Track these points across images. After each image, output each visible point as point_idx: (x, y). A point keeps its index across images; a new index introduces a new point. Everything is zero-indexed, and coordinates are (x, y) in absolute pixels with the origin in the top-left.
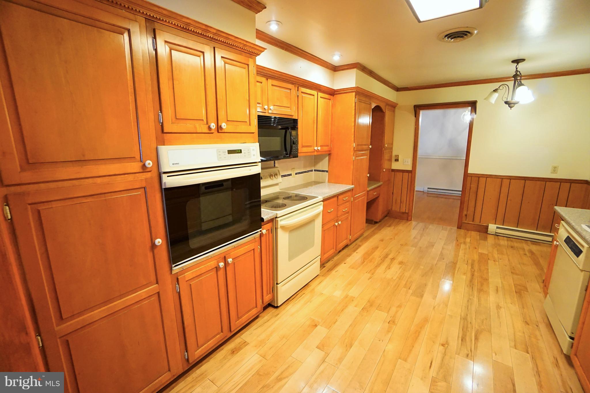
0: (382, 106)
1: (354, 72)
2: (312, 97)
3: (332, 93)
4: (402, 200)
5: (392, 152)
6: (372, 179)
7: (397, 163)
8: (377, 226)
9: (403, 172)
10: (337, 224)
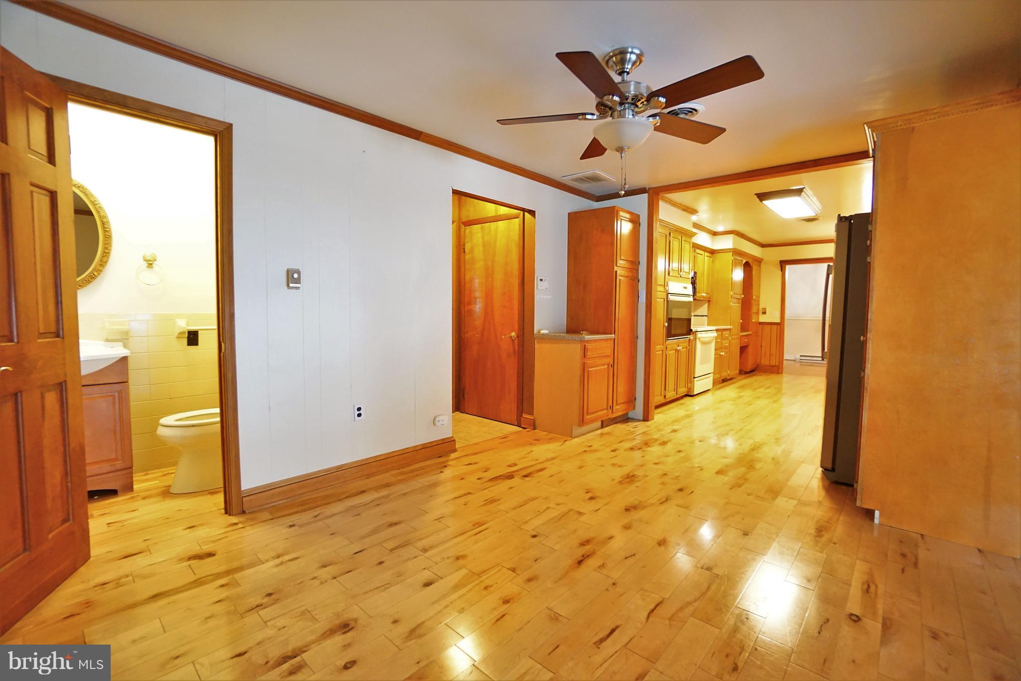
0: (750, 261)
1: (731, 237)
2: (701, 256)
3: (712, 252)
4: (771, 353)
5: (759, 305)
6: (743, 328)
7: (764, 316)
8: (747, 375)
9: (771, 325)
10: (722, 353)
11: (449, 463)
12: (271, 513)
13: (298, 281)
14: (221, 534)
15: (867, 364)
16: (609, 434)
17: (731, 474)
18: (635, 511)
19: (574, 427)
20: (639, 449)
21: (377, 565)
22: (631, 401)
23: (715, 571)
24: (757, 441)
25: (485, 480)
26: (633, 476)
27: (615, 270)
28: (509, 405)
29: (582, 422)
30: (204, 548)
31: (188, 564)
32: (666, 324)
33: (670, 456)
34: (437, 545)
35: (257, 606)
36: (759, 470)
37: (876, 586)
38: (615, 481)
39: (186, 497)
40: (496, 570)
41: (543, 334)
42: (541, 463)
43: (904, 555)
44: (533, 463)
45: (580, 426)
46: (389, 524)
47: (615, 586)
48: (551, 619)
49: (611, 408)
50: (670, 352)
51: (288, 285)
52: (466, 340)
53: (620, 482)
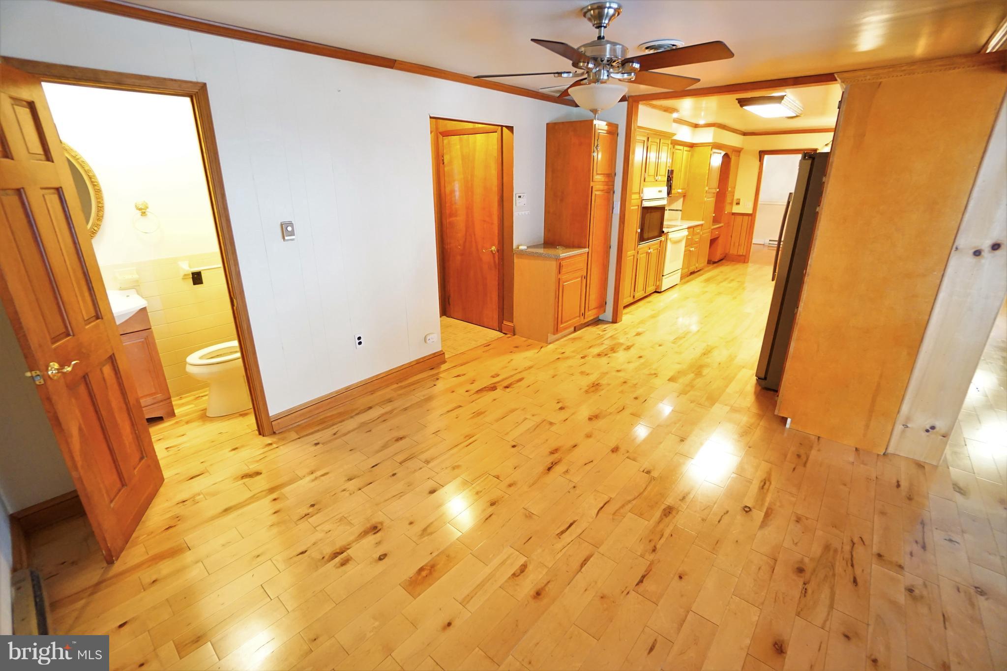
0: (731, 152)
1: (712, 129)
2: (680, 151)
3: (692, 146)
4: (740, 243)
5: (733, 196)
6: (716, 220)
7: (738, 206)
8: (715, 265)
9: (743, 216)
10: (691, 249)
11: (441, 375)
12: (297, 432)
13: (292, 233)
14: (261, 454)
15: (800, 303)
16: (580, 338)
17: (681, 380)
18: (596, 420)
19: (549, 335)
20: (606, 355)
21: (391, 476)
22: (602, 305)
23: (652, 474)
24: (709, 344)
25: (472, 392)
26: (597, 385)
27: (591, 185)
28: (491, 311)
29: (556, 330)
30: (251, 467)
31: (243, 482)
32: (639, 231)
33: (632, 362)
34: (437, 457)
35: (306, 515)
36: (705, 376)
37: (770, 483)
38: (583, 390)
39: (222, 420)
40: (484, 478)
41: (522, 250)
42: (520, 372)
43: (799, 456)
44: (512, 373)
45: (554, 334)
46: (395, 439)
47: (575, 489)
48: (526, 516)
49: (584, 315)
50: (641, 256)
51: (284, 238)
52: (449, 251)
53: (587, 391)
